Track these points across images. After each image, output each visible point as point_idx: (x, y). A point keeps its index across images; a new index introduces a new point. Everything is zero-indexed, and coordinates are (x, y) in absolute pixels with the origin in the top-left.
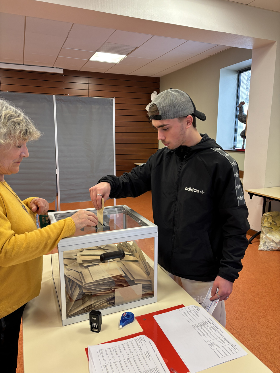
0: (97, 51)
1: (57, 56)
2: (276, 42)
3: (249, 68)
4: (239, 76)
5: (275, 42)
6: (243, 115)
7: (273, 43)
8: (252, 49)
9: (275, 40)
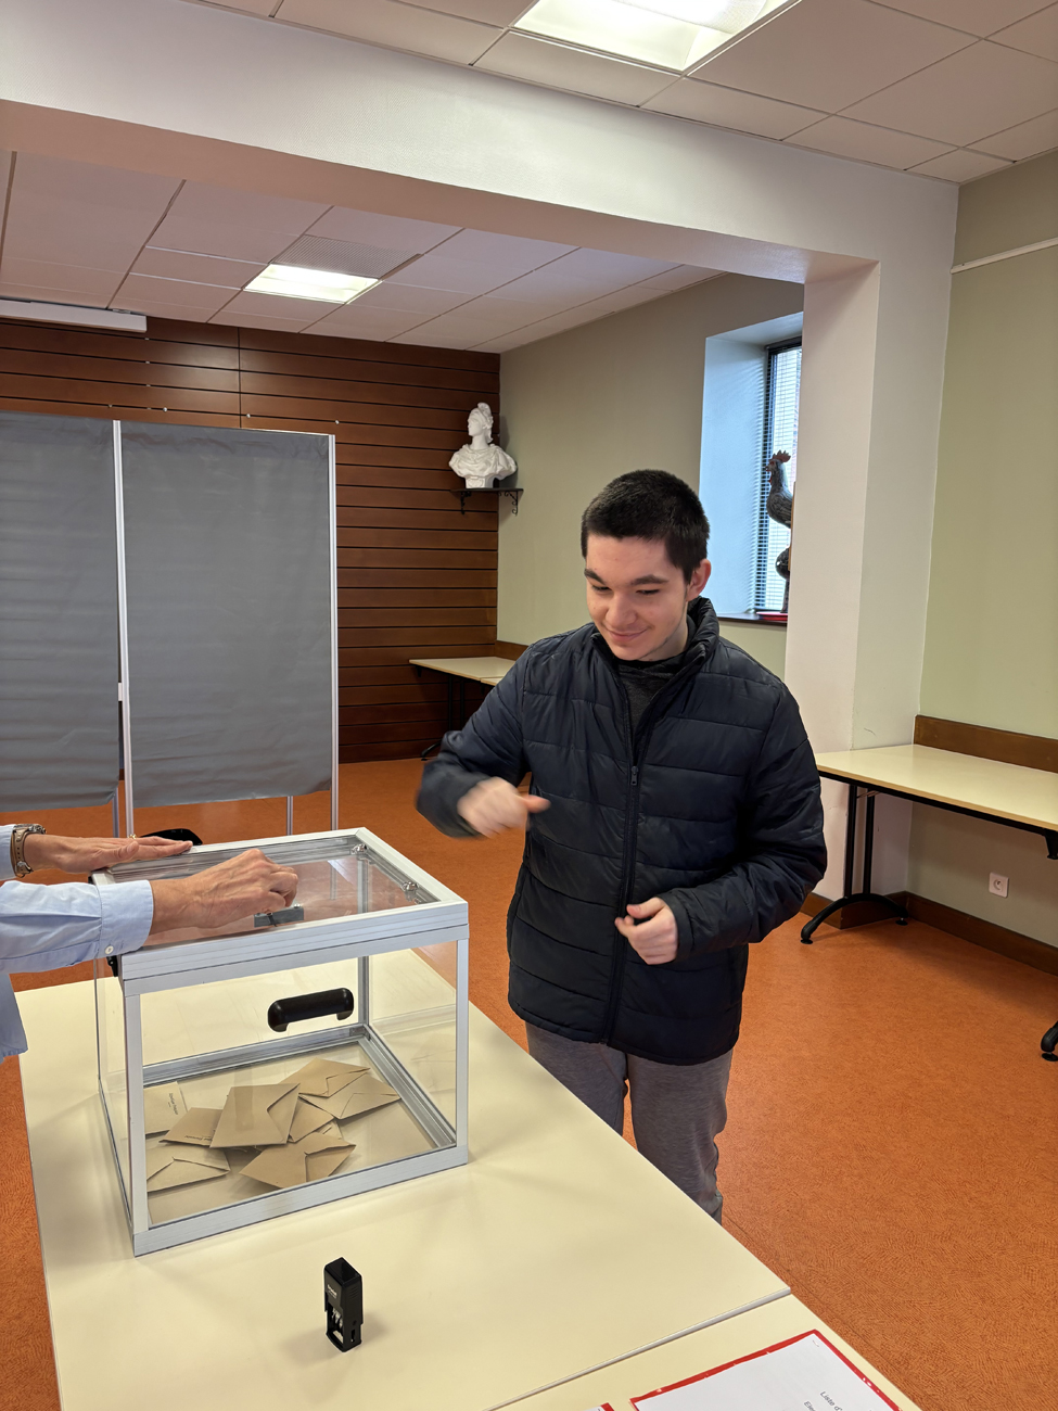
0: (274, 263)
1: (124, 274)
2: (879, 266)
3: (797, 341)
4: (770, 362)
5: (877, 262)
6: (785, 499)
7: (869, 266)
8: (802, 282)
9: (875, 259)
